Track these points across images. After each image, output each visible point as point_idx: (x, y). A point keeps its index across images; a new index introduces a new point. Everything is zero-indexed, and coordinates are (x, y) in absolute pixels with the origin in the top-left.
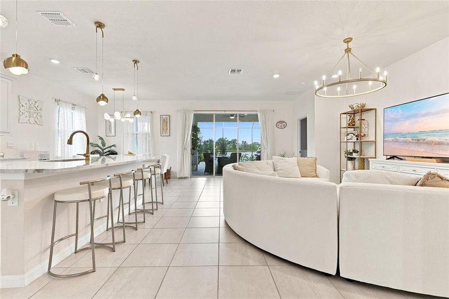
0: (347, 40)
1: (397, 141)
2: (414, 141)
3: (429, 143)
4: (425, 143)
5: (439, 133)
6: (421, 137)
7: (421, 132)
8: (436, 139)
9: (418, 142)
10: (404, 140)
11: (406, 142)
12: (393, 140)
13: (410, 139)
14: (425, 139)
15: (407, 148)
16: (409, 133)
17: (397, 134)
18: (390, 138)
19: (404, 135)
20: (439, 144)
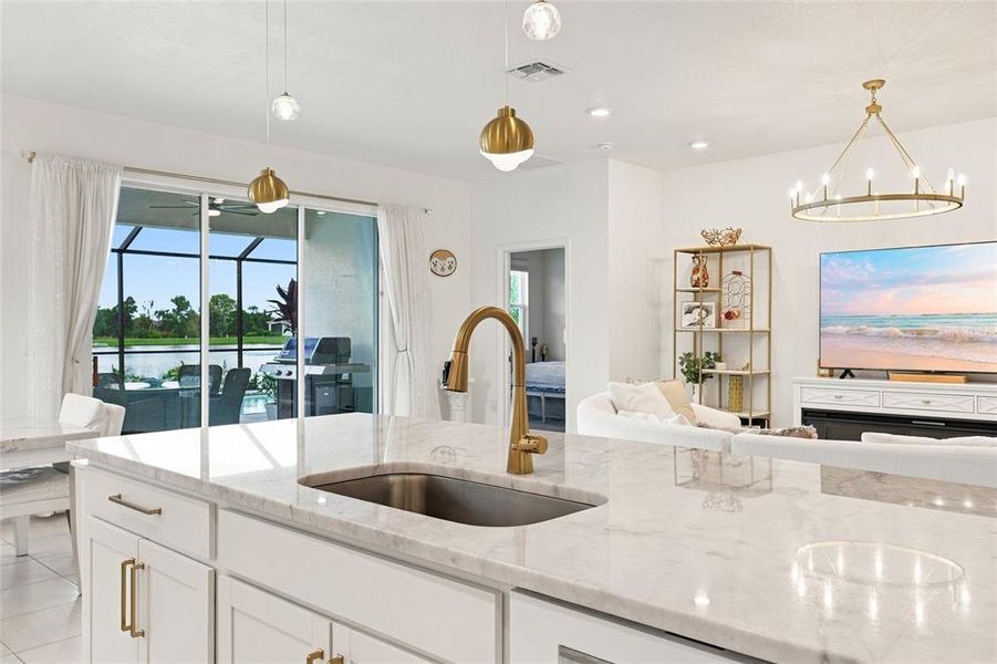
0: (874, 84)
1: (860, 334)
2: (908, 335)
3: (947, 340)
4: (937, 339)
5: (973, 320)
6: (928, 326)
7: (926, 316)
8: (966, 330)
9: (919, 336)
10: (880, 333)
11: (886, 337)
12: (847, 332)
13: (897, 330)
14: (936, 332)
15: (888, 349)
16: (894, 317)
17: (859, 318)
18: (840, 328)
19: (881, 321)
20: (972, 340)
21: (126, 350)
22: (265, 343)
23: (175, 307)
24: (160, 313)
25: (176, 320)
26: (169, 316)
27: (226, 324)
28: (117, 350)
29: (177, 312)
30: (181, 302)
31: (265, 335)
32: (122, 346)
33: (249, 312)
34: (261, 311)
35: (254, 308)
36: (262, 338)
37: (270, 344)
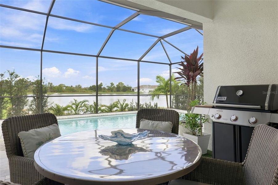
21: (98, 95)
22: (130, 93)
23: (111, 85)
24: (108, 87)
25: (111, 88)
26: (109, 87)
27: (122, 89)
28: (95, 95)
29: (111, 86)
30: (112, 84)
31: (131, 91)
32: (97, 94)
33: (127, 86)
34: (129, 86)
35: (128, 85)
36: (130, 92)
37: (132, 94)
